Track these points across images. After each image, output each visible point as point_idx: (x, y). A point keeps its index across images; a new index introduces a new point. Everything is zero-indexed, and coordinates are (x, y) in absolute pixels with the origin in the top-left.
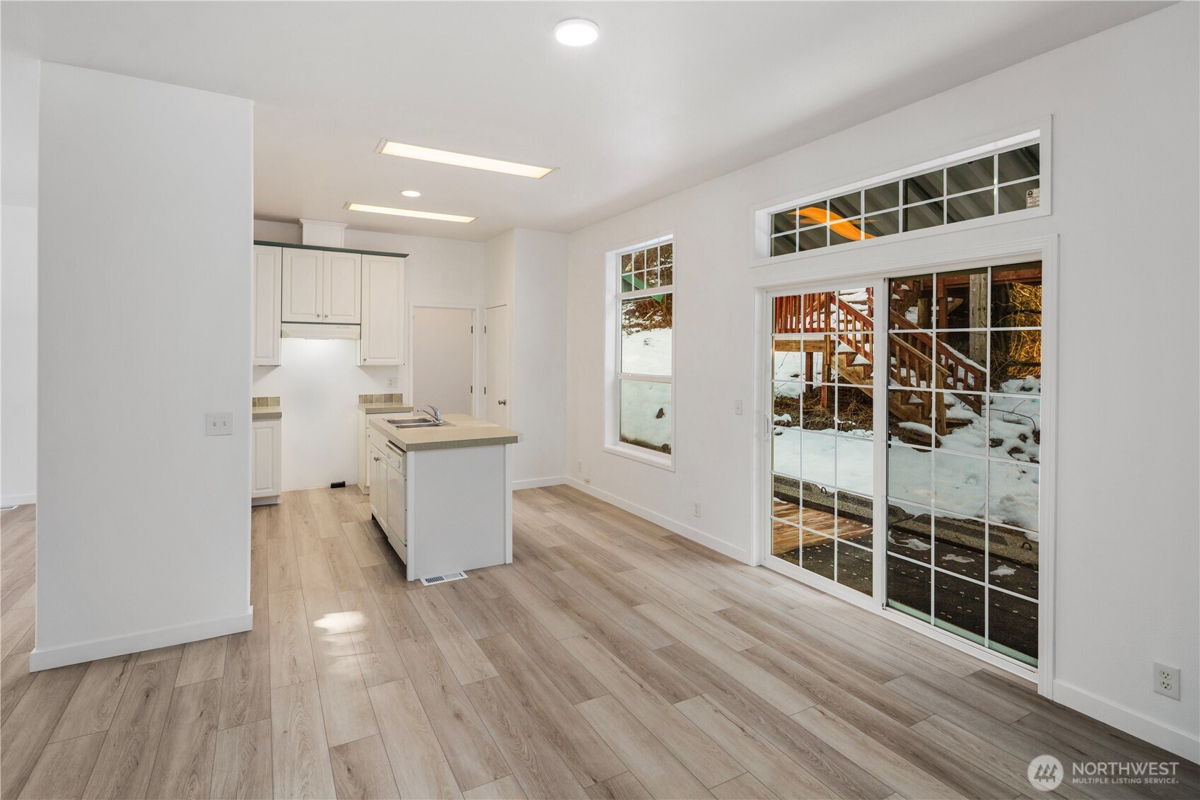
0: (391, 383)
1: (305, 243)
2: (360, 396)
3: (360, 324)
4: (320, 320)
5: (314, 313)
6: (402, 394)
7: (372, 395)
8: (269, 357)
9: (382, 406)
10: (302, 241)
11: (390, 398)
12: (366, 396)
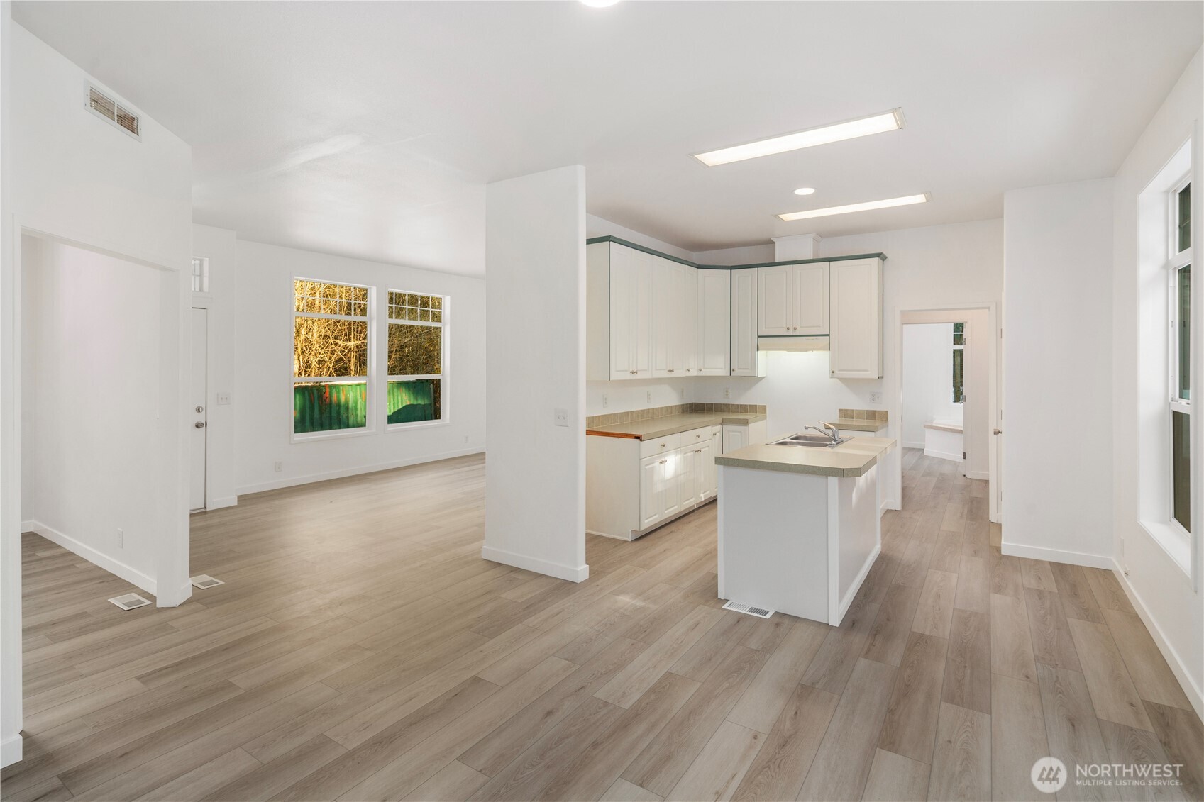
0: (874, 397)
1: (777, 260)
2: (840, 410)
3: (829, 335)
4: (790, 333)
5: (785, 326)
6: (887, 412)
7: (853, 410)
8: (748, 369)
9: (864, 423)
10: (774, 259)
11: (872, 415)
12: (846, 410)
